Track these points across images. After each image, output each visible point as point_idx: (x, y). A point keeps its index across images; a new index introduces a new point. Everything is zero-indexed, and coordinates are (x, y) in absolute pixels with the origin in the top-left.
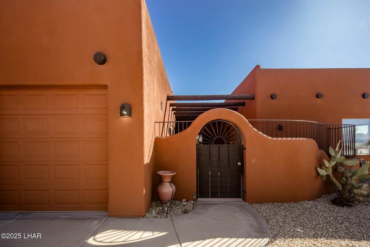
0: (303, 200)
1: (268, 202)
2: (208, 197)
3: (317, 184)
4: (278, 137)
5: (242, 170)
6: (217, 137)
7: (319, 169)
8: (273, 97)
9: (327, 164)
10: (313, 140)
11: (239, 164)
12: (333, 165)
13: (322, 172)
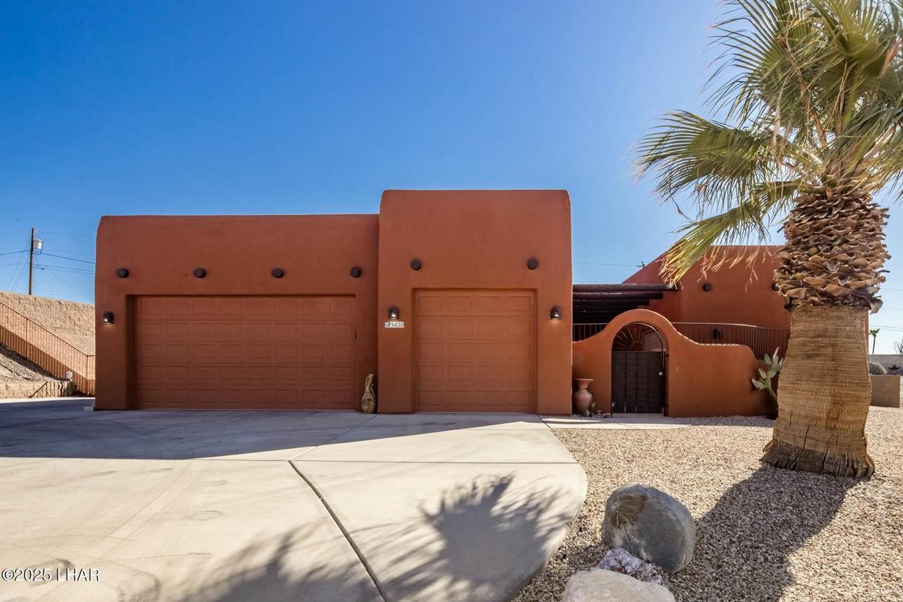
0: (734, 414)
1: (694, 416)
2: (624, 412)
3: (755, 399)
4: (706, 343)
5: (663, 381)
6: (634, 343)
7: (753, 380)
8: (707, 288)
9: (763, 374)
10: (748, 348)
11: (660, 374)
12: (772, 376)
13: (759, 385)
